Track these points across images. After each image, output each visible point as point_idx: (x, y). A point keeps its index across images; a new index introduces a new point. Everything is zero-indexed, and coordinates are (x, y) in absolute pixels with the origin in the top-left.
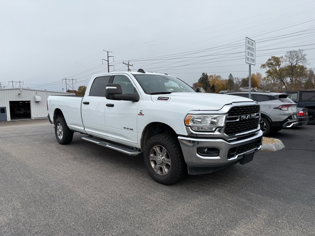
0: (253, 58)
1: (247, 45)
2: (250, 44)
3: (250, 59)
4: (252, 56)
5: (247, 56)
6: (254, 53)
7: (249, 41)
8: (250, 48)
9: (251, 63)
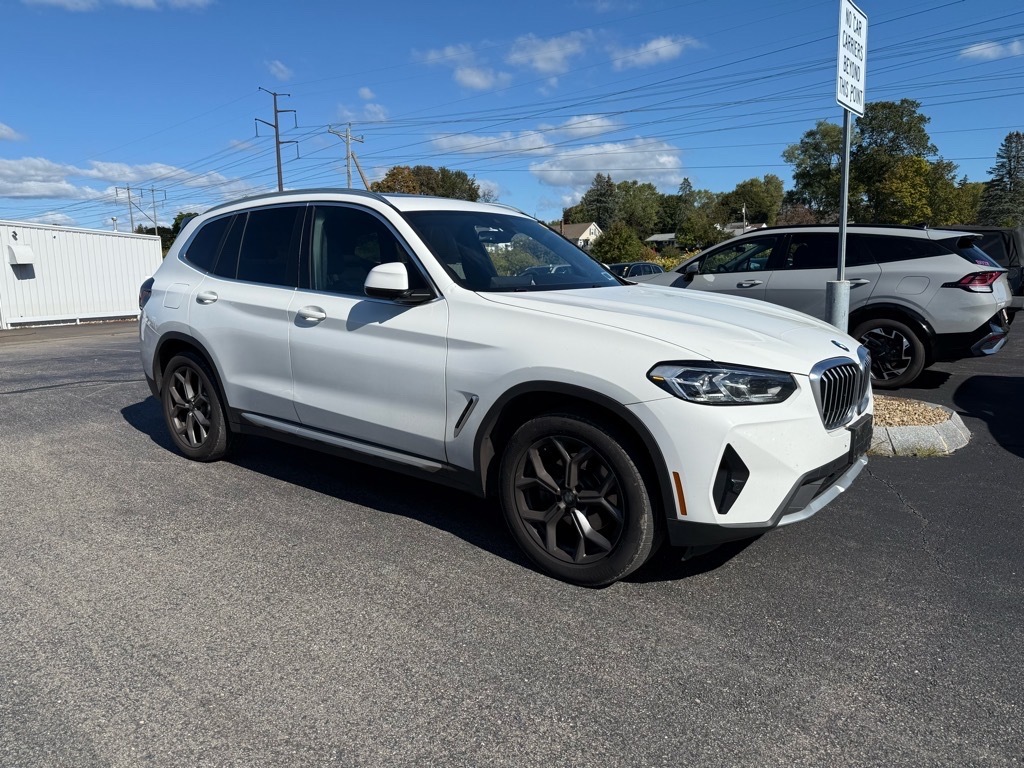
0: (859, 86)
1: (845, 27)
2: (853, 26)
3: (849, 87)
4: (856, 75)
5: (841, 73)
6: (862, 65)
7: (848, 14)
8: (850, 43)
9: (853, 105)
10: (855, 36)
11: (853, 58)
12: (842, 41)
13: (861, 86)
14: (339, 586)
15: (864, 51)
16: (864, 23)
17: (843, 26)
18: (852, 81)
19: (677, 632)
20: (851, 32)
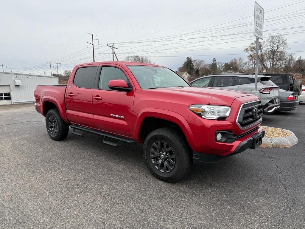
0: (261, 30)
1: (256, 12)
2: (259, 12)
3: (258, 31)
4: (260, 27)
7: (257, 8)
8: (258, 17)
9: (259, 36)
10: (260, 15)
11: (259, 22)
14: (88, 192)
16: (263, 11)
19: (194, 210)
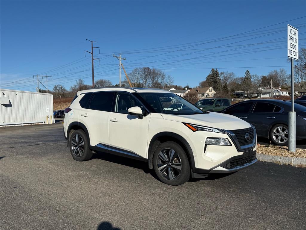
2: (292, 33)
3: (292, 52)
4: (295, 47)
5: (289, 48)
6: (297, 45)
7: (291, 30)
8: (292, 39)
9: (294, 57)
10: (294, 36)
11: (293, 43)
12: (289, 38)
13: (297, 51)
15: (297, 40)
16: (297, 32)
17: (289, 34)
18: (293, 50)
20: (292, 35)
